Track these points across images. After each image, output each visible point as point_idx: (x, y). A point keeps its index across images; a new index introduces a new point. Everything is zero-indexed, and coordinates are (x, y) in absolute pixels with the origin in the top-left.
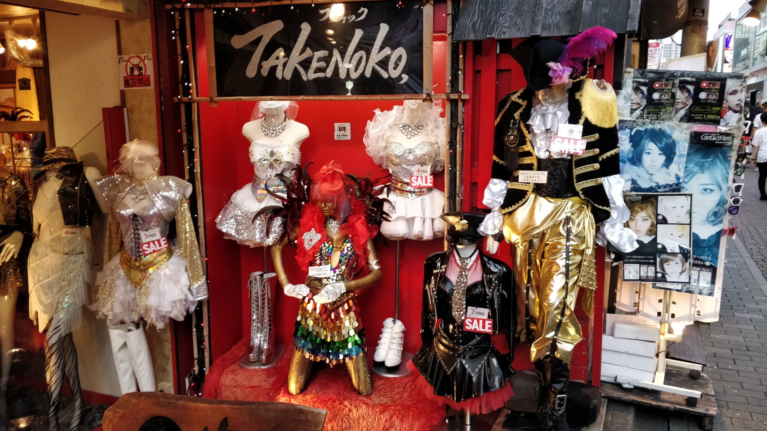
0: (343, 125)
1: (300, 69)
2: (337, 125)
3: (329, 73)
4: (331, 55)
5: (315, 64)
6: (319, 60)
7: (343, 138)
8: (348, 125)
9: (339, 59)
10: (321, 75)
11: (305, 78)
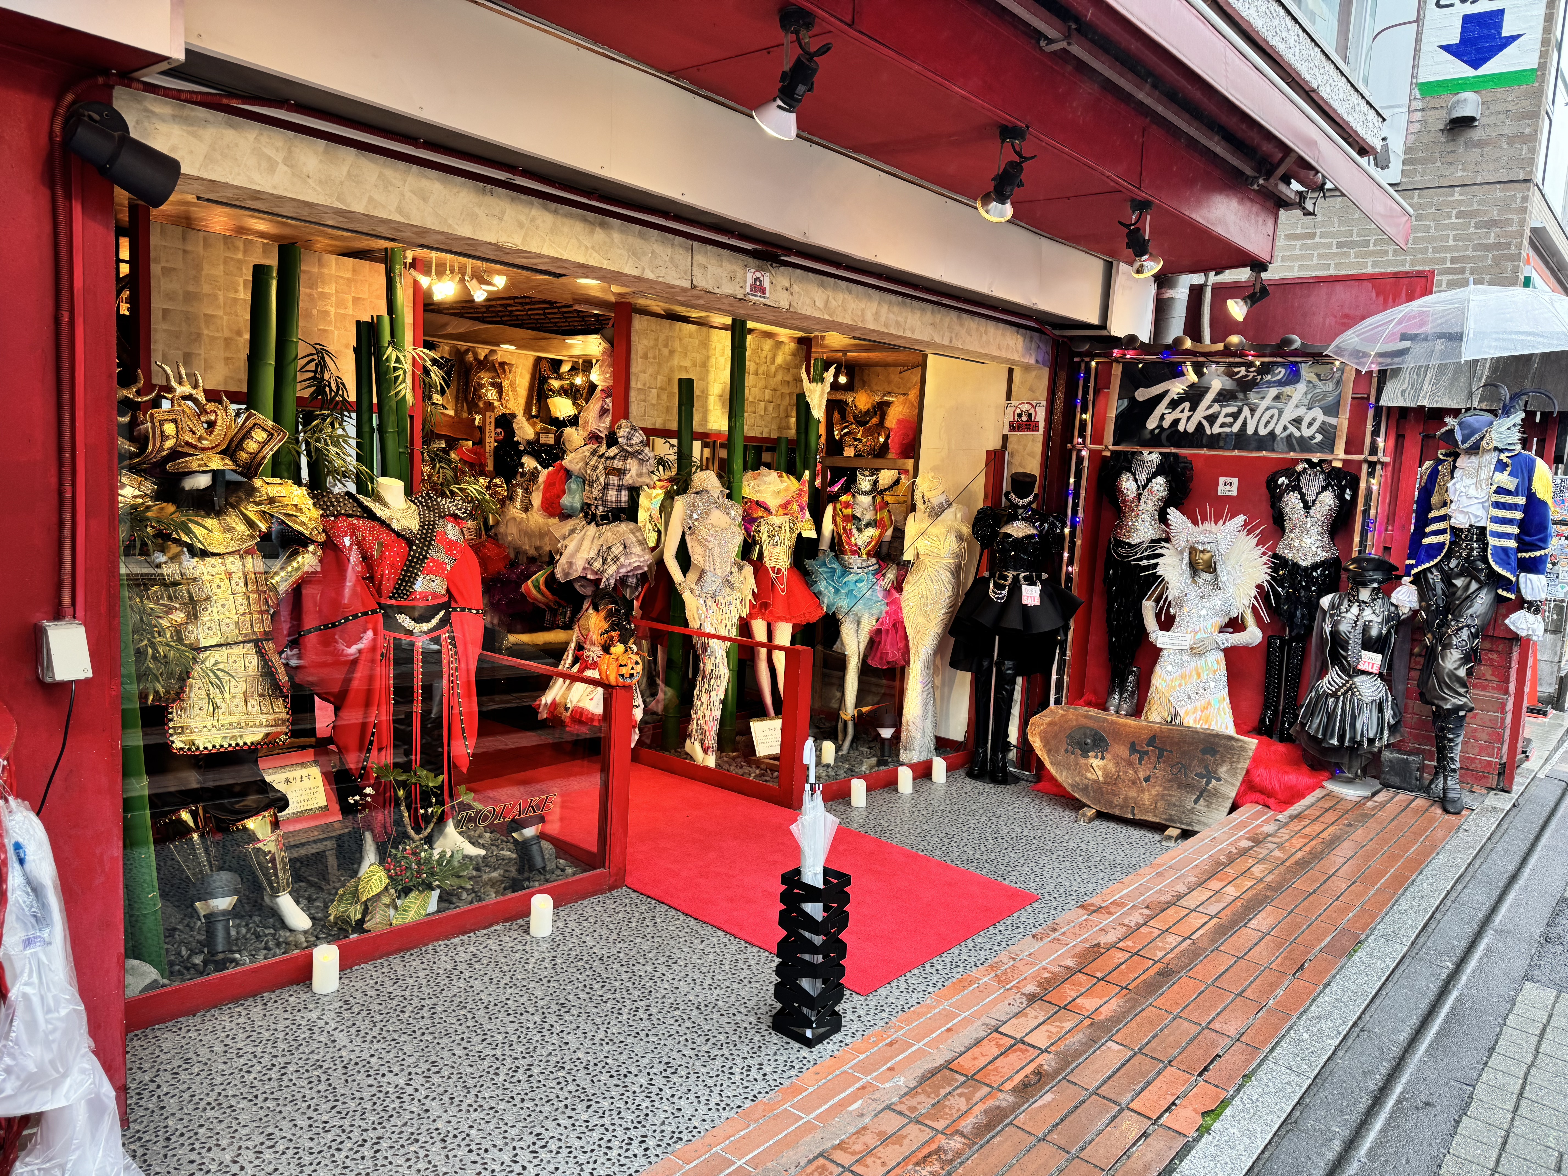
0: (1228, 480)
1: (1205, 423)
2: (1222, 480)
3: (1236, 428)
4: (1240, 411)
5: (1221, 420)
6: (1226, 416)
7: (1228, 494)
8: (1235, 481)
9: (1249, 416)
10: (1227, 430)
11: (1208, 432)
